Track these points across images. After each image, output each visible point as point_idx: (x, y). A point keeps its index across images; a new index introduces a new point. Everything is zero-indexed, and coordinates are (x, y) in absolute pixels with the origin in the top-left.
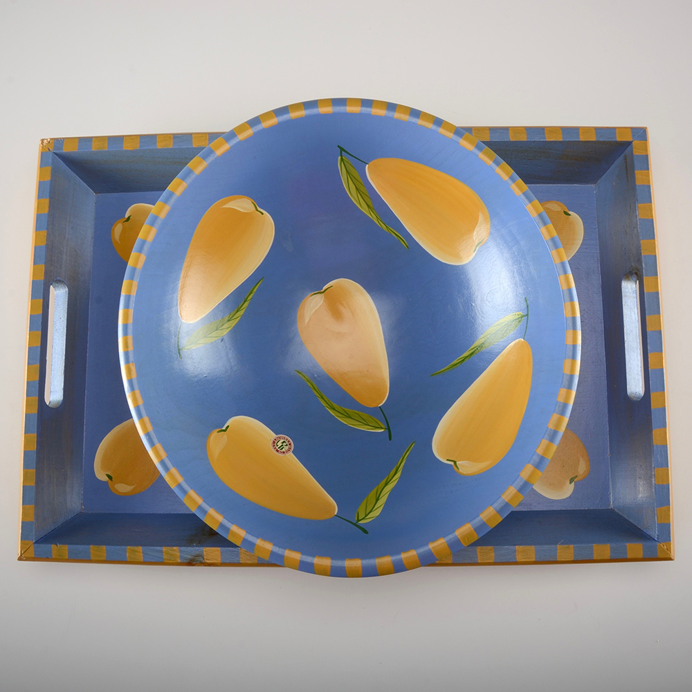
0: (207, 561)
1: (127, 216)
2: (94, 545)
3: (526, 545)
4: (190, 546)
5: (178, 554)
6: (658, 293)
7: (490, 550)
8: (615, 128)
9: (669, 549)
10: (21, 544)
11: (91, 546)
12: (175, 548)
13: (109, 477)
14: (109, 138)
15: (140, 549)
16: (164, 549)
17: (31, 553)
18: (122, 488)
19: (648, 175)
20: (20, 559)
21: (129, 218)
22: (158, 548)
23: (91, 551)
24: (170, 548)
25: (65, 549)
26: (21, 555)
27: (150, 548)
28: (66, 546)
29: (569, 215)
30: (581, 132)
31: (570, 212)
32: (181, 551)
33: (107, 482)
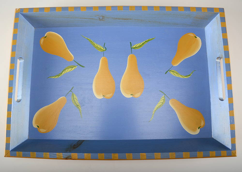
0: (73, 158)
1: (45, 36)
2: (32, 152)
3: (186, 152)
4: (67, 153)
5: (62, 155)
6: (229, 64)
7: (174, 154)
8: (213, 8)
9: (235, 153)
10: (5, 151)
11: (31, 152)
12: (61, 153)
13: (38, 126)
14: (39, 8)
15: (48, 153)
16: (57, 154)
17: (9, 154)
18: (42, 130)
19: (225, 24)
20: (5, 156)
21: (46, 36)
22: (55, 153)
23: (31, 154)
24: (59, 153)
25: (21, 153)
26: (5, 155)
27: (52, 153)
28: (22, 152)
29: (197, 38)
30: (202, 9)
31: (197, 37)
32: (63, 155)
33: (37, 128)
